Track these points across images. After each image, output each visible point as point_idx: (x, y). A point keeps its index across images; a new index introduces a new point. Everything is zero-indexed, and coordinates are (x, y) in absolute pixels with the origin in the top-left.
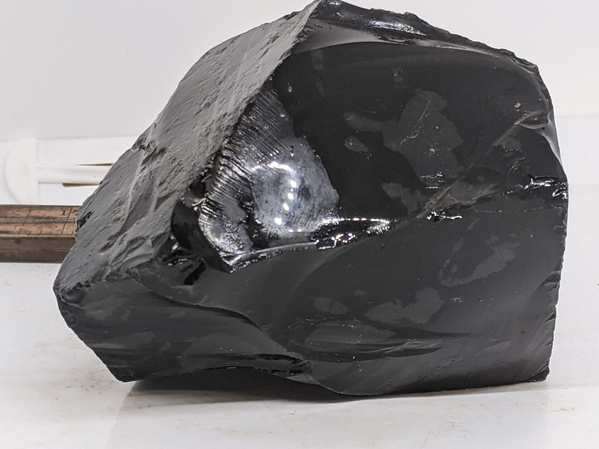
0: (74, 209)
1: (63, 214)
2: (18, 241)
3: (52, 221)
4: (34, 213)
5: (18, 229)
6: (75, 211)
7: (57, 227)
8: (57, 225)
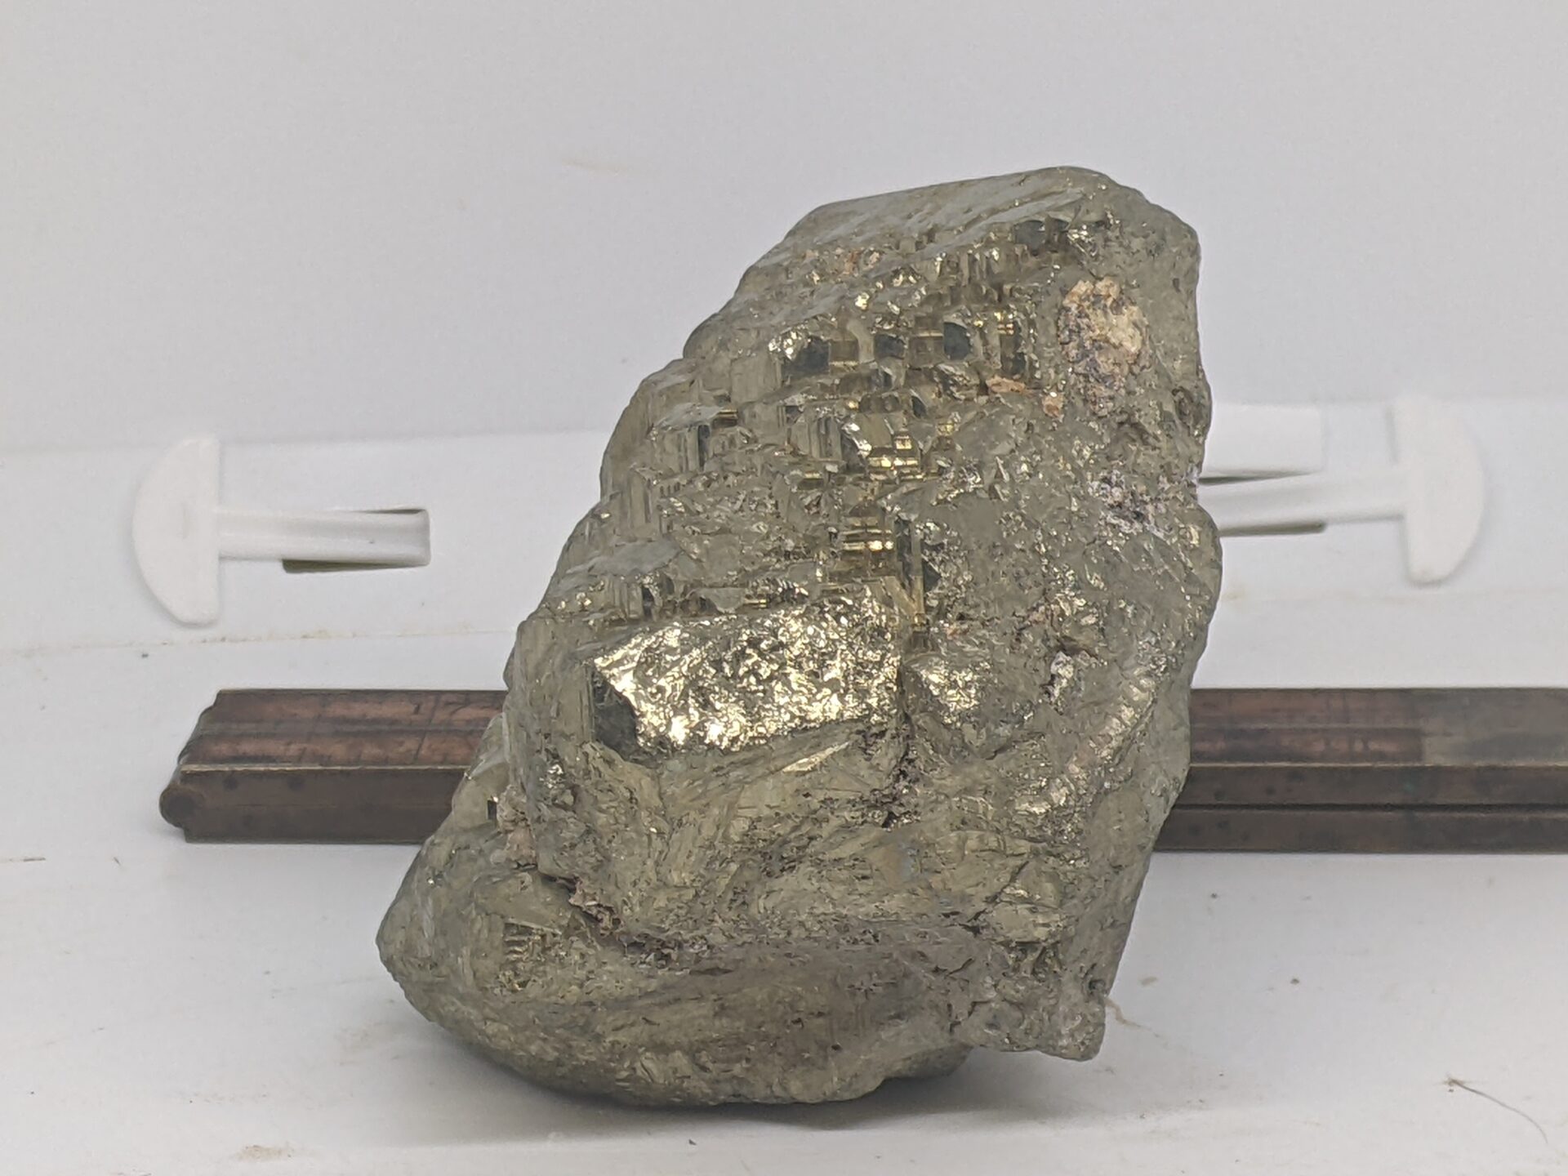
0: (444, 698)
1: (417, 711)
2: (295, 780)
3: (385, 728)
4: (337, 710)
5: (294, 749)
6: (448, 704)
7: (401, 744)
8: (401, 739)
